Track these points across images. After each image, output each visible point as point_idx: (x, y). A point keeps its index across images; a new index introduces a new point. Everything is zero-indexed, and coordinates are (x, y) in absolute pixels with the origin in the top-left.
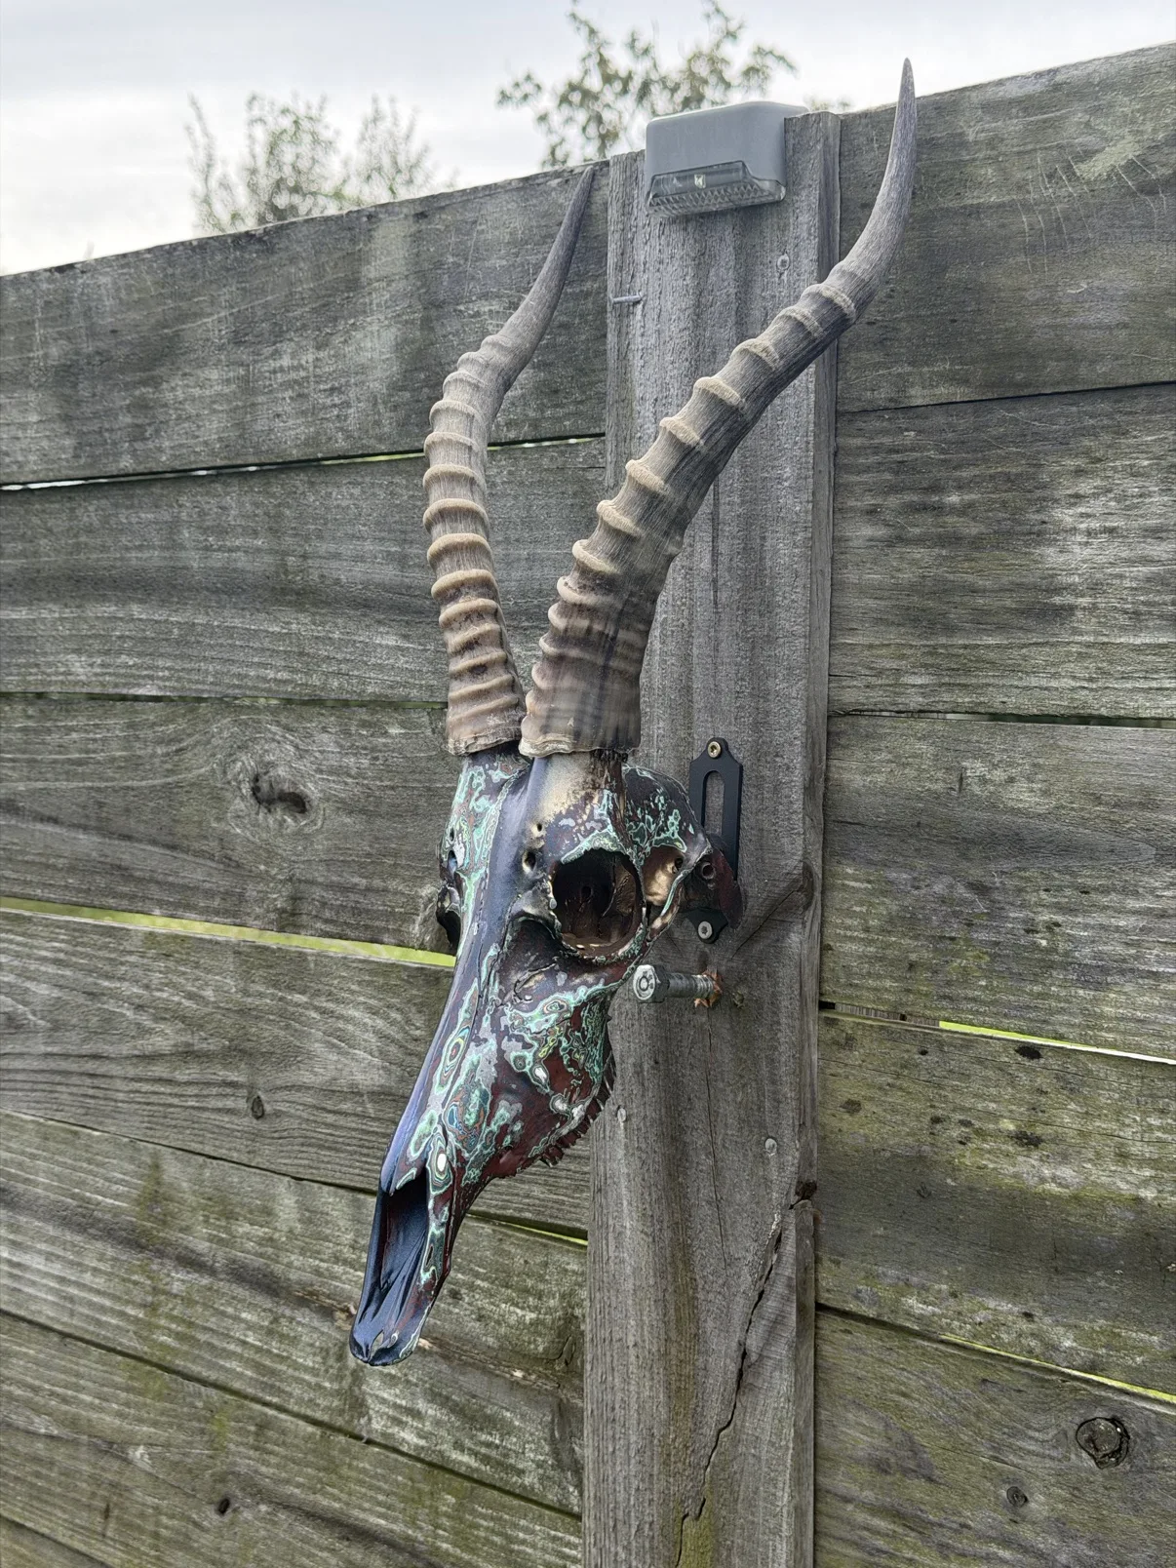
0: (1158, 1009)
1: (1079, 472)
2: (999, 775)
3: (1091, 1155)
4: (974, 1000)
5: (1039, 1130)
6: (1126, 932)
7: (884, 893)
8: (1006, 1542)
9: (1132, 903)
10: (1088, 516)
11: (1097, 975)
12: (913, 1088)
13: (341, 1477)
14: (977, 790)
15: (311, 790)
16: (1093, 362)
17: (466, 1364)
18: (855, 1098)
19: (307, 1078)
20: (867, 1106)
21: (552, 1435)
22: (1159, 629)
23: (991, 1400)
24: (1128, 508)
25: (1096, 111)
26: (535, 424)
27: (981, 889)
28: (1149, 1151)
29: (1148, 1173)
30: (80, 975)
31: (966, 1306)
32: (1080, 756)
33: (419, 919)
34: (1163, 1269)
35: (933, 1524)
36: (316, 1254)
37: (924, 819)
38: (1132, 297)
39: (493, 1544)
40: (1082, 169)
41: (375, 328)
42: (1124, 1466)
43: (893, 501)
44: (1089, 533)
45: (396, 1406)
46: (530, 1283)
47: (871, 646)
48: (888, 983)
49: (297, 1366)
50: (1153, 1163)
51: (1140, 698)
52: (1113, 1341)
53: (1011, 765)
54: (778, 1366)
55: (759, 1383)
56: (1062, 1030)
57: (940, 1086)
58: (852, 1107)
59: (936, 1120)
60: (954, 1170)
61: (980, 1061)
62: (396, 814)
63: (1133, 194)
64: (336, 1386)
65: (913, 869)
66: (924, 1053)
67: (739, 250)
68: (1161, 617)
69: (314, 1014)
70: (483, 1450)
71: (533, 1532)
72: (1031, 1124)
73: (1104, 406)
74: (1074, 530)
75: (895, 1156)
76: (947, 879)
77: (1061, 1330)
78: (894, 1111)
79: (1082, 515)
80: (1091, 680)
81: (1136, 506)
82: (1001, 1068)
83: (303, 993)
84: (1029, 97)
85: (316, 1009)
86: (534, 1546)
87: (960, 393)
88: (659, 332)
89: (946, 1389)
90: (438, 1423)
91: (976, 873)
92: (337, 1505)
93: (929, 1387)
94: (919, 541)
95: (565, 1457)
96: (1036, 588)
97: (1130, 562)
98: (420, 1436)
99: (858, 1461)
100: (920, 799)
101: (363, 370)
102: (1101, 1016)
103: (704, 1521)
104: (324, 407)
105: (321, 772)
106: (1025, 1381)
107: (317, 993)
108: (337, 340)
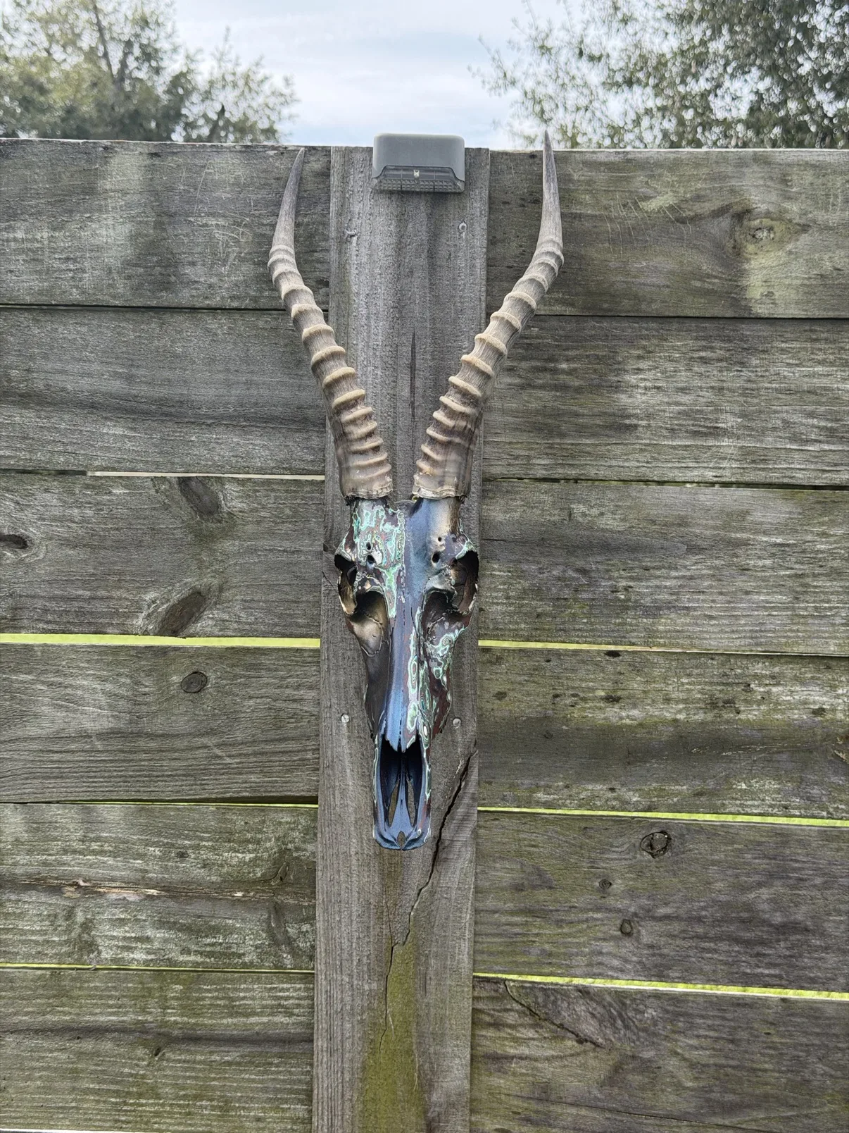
0: (688, 625)
1: (639, 357)
2: (595, 511)
3: (649, 701)
4: (580, 630)
5: (619, 693)
6: (671, 588)
7: (519, 577)
8: (598, 909)
9: (674, 574)
10: (645, 380)
11: (654, 611)
12: (541, 681)
13: (71, 998)
14: (580, 519)
15: (33, 532)
16: (649, 303)
17: (191, 897)
18: (503, 690)
19: (32, 731)
20: (511, 694)
21: (269, 925)
22: (686, 438)
23: (590, 837)
24: (668, 377)
25: (652, 177)
26: (255, 299)
27: (583, 572)
28: (682, 696)
29: (681, 706)
31: (575, 790)
32: (644, 501)
33: (145, 613)
34: (690, 753)
35: (551, 911)
36: (45, 851)
37: (546, 536)
38: (672, 273)
39: (220, 1006)
40: (642, 204)
41: (110, 222)
42: (669, 854)
43: (524, 364)
44: (645, 388)
45: (125, 938)
46: (249, 836)
47: (510, 443)
48: (523, 626)
49: (23, 932)
50: (685, 701)
51: (677, 472)
52: (661, 793)
53: (602, 505)
54: (465, 845)
55: (451, 856)
56: (633, 640)
57: (558, 678)
58: (501, 696)
59: (556, 696)
60: (567, 720)
61: (583, 662)
62: (119, 546)
63: (672, 222)
64: (64, 938)
65: (539, 563)
66: (548, 661)
67: (430, 216)
68: (687, 432)
69: (39, 687)
70: (208, 949)
71: (253, 990)
72: (615, 691)
73: (654, 325)
74: (637, 387)
75: (528, 718)
76: (561, 568)
77: (631, 793)
78: (529, 694)
79: (641, 379)
80: (648, 462)
81: (671, 376)
82: (597, 664)
83: (30, 673)
84: (613, 163)
85: (43, 683)
86: (253, 998)
87: (569, 311)
89: (561, 837)
90: (166, 941)
91: (580, 563)
92: (67, 1018)
93: (550, 838)
94: (542, 387)
95: (280, 937)
96: (614, 415)
97: (669, 404)
98: (148, 953)
99: (502, 889)
100: (543, 525)
101: (99, 249)
102: (657, 631)
103: (408, 945)
104: (60, 270)
105: (44, 520)
106: (611, 823)
107: (45, 672)
108: (73, 226)
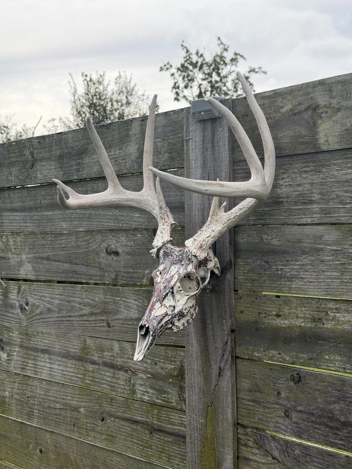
0: (303, 285)
1: (283, 173)
2: (270, 238)
3: (291, 317)
4: (266, 286)
5: (280, 313)
6: (296, 269)
7: (247, 265)
8: (277, 404)
9: (297, 263)
10: (285, 182)
11: (291, 279)
12: (254, 307)
13: (130, 409)
14: (265, 241)
15: (120, 250)
16: (285, 150)
17: (159, 379)
18: (242, 310)
19: (120, 317)
20: (245, 312)
21: (179, 393)
22: (300, 205)
23: (272, 373)
24: (293, 180)
25: (283, 98)
26: (169, 166)
27: (267, 262)
28: (303, 316)
29: (302, 320)
30: (65, 297)
31: (267, 353)
32: (286, 233)
33: (145, 278)
34: (306, 340)
35: (261, 402)
36: (123, 358)
37: (255, 248)
38: (292, 137)
39: (166, 420)
40: (281, 110)
41: (133, 145)
42: (300, 384)
44: (286, 186)
45: (143, 391)
46: (173, 359)
48: (248, 284)
49: (119, 384)
50: (304, 318)
51: (297, 220)
52: (297, 357)
53: (272, 235)
54: (227, 370)
55: (223, 374)
56: (284, 291)
57: (260, 306)
58: (242, 312)
59: (259, 313)
60: (263, 323)
61: (268, 300)
62: (139, 254)
63: (291, 116)
64: (129, 388)
65: (253, 259)
66: (256, 299)
67: (212, 127)
68: (301, 203)
69: (121, 302)
70: (163, 399)
71: (175, 416)
72: (279, 312)
73: (288, 159)
74: (283, 185)
75: (251, 322)
76: (260, 261)
77: (286, 356)
78: (251, 312)
80: (287, 216)
81: (295, 180)
82: (273, 301)
83: (119, 297)
84: (270, 95)
85: (122, 301)
86: (175, 419)
88: (195, 145)
89: (263, 372)
90: (153, 394)
91: (266, 259)
92: (130, 416)
93: (260, 372)
95: (182, 398)
96: (276, 197)
97: (294, 191)
98: (149, 397)
99: (245, 390)
100: (254, 244)
101: (130, 155)
102: (292, 288)
103: (212, 407)
104: (121, 163)
105: (122, 246)
106: (280, 368)
107: (122, 297)
108: (124, 148)
